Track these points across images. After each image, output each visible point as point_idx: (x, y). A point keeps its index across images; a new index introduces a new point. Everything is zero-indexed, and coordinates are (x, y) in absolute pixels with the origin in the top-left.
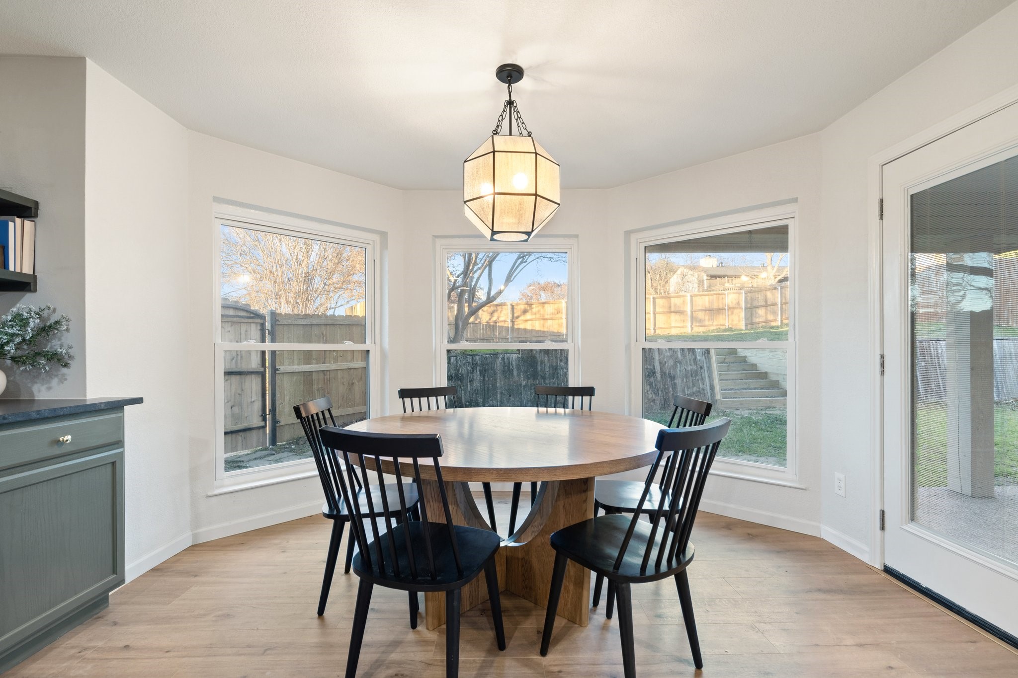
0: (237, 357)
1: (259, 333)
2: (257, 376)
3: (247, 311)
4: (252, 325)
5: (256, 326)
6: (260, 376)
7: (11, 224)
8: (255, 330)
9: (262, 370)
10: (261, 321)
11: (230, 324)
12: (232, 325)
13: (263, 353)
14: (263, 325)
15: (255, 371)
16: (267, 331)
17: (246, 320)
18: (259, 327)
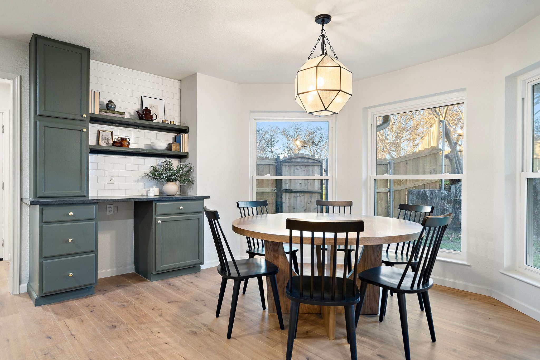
0: (308, 184)
1: (320, 171)
2: (318, 194)
3: (313, 160)
4: (316, 166)
5: (318, 167)
6: (320, 194)
7: (181, 136)
8: (317, 169)
9: (321, 191)
10: (320, 164)
11: (305, 166)
12: (305, 167)
13: (322, 180)
14: (321, 166)
15: (317, 191)
16: (324, 170)
17: (312, 164)
18: (320, 168)
